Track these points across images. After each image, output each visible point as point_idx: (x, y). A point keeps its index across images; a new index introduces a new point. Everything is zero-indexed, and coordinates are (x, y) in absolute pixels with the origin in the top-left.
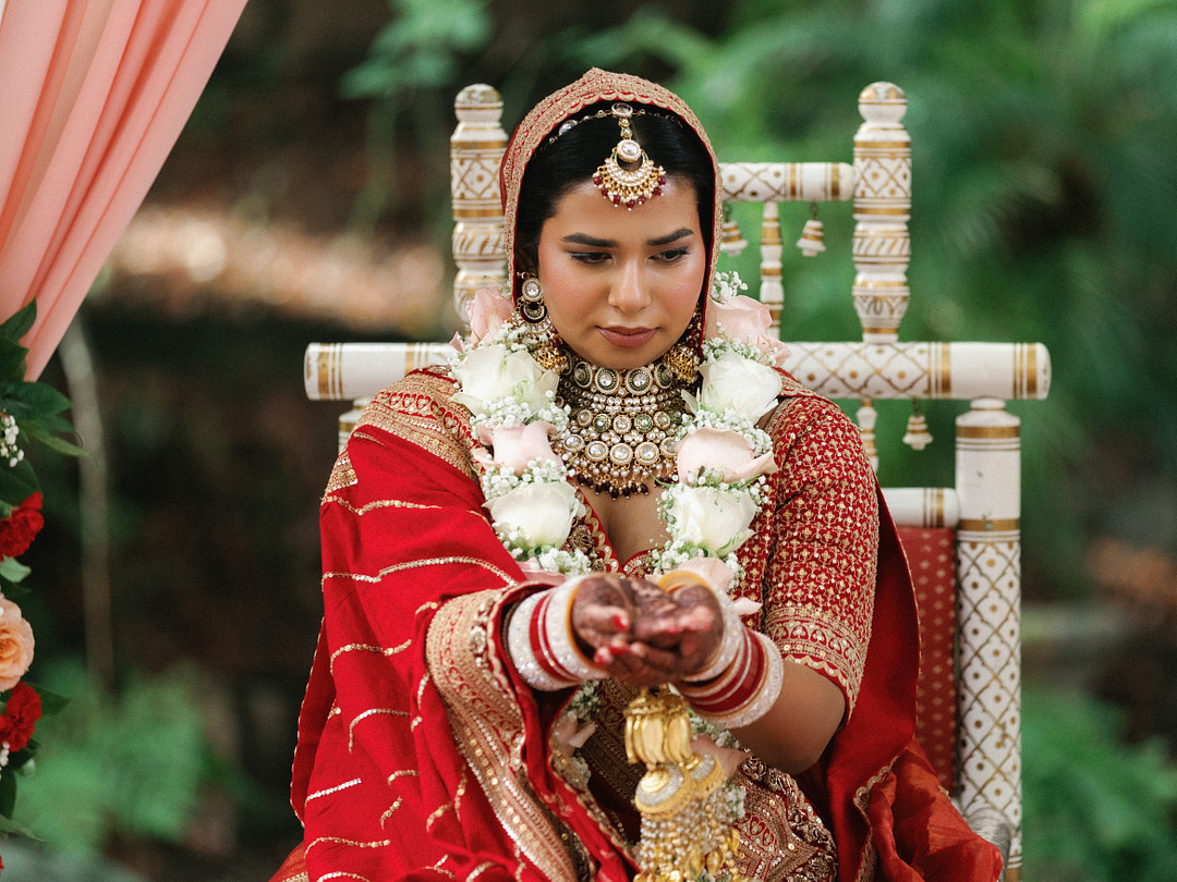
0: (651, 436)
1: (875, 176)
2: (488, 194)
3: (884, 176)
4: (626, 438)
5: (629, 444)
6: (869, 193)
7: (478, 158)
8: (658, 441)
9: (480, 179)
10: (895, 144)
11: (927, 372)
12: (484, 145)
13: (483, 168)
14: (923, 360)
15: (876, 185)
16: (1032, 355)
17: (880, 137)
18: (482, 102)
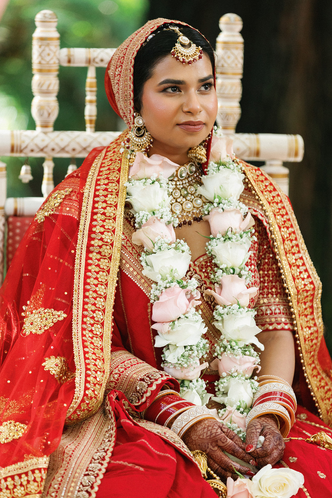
0: (188, 198)
1: (229, 57)
2: (52, 62)
3: (232, 57)
4: (178, 200)
5: (179, 202)
6: (226, 65)
7: (48, 45)
8: (191, 200)
9: (49, 55)
10: (238, 43)
11: (249, 148)
12: (51, 39)
13: (50, 50)
14: (248, 143)
15: (229, 61)
16: (296, 141)
17: (231, 39)
18: (50, 19)
